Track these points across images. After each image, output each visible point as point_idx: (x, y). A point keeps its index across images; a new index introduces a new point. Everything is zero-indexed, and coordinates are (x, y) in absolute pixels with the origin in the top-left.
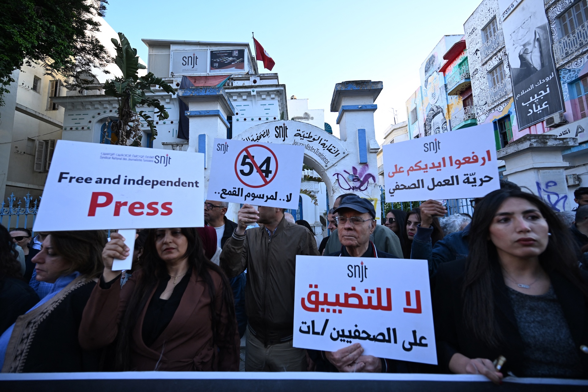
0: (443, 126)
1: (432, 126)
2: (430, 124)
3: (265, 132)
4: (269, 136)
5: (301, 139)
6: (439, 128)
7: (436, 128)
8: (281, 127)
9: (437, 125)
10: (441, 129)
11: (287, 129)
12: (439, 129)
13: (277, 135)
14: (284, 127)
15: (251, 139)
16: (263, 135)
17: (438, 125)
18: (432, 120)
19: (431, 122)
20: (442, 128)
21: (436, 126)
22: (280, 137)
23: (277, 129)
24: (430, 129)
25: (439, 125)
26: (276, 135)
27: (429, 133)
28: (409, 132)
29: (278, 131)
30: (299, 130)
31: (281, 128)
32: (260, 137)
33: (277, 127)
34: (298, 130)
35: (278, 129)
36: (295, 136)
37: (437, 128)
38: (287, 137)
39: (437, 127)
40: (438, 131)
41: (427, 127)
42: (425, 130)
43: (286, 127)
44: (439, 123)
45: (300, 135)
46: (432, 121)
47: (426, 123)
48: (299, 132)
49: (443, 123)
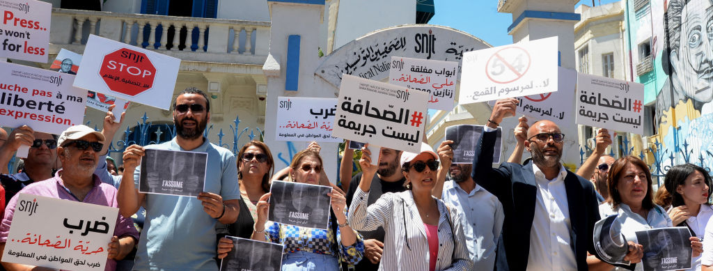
0: (709, 24)
1: (683, 21)
2: (679, 15)
3: (398, 42)
4: (404, 48)
5: (457, 58)
6: (699, 28)
7: (693, 26)
8: (426, 35)
9: (695, 20)
10: (704, 33)
11: (435, 39)
12: (698, 31)
13: (418, 49)
14: (430, 36)
15: (375, 50)
16: (395, 46)
17: (697, 22)
18: (682, 7)
19: (680, 11)
20: (707, 29)
21: (693, 22)
22: (423, 52)
23: (418, 38)
24: (678, 29)
25: (701, 20)
26: (416, 47)
27: (676, 38)
28: (627, 31)
29: (420, 41)
30: (455, 44)
31: (425, 38)
32: (391, 49)
33: (418, 35)
34: (452, 44)
35: (420, 38)
36: (447, 52)
37: (694, 29)
38: (434, 52)
39: (696, 25)
40: (697, 37)
41: (670, 22)
42: (667, 31)
43: (433, 36)
44: (700, 16)
45: (455, 51)
46: (684, 11)
47: (670, 14)
48: (453, 47)
49: (709, 17)
